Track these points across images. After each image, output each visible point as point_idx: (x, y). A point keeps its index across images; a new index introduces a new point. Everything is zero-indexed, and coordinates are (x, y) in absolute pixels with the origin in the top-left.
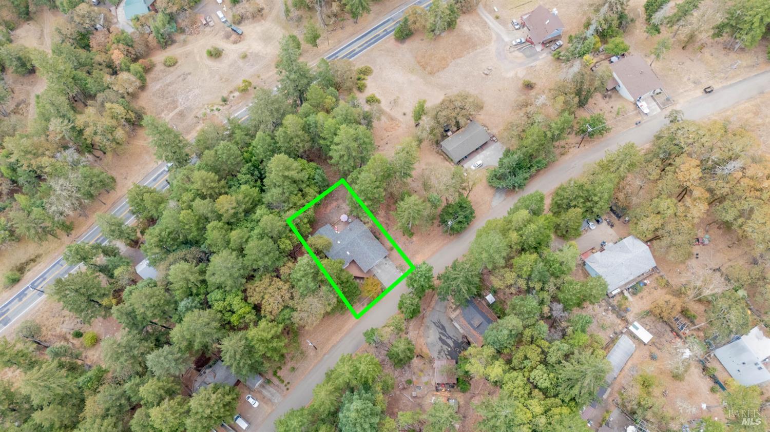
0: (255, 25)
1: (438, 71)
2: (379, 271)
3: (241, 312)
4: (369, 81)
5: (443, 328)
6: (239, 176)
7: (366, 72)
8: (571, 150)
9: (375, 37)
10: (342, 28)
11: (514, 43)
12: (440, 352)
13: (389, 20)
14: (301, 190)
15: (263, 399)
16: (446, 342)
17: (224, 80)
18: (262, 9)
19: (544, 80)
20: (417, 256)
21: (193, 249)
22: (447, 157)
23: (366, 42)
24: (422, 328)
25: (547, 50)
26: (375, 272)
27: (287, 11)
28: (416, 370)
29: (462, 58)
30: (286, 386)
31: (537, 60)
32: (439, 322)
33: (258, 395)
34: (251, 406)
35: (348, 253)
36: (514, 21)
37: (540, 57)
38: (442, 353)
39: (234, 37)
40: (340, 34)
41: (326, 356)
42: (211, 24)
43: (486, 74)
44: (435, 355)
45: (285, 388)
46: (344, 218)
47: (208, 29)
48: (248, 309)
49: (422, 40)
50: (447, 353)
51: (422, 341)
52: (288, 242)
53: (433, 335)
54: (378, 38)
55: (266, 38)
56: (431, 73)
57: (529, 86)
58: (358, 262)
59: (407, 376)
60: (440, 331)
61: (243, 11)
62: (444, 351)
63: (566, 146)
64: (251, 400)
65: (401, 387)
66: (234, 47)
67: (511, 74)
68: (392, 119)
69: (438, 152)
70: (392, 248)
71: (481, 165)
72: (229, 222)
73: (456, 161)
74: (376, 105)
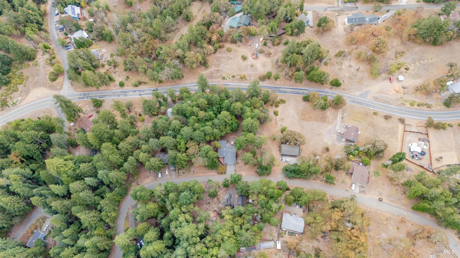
0: (265, 57)
1: (306, 120)
2: (229, 167)
3: (182, 146)
4: (281, 106)
5: (231, 197)
6: (214, 107)
7: (283, 102)
8: (318, 180)
10: (290, 80)
11: (338, 131)
12: (224, 203)
13: (307, 90)
14: (226, 125)
15: (170, 174)
16: (228, 201)
17: (239, 69)
18: (271, 54)
19: (334, 152)
21: (185, 118)
22: (280, 150)
23: (293, 92)
24: (225, 192)
25: (346, 143)
26: (227, 166)
27: (277, 62)
28: (214, 202)
29: (317, 123)
31: (339, 143)
32: (231, 195)
33: (170, 172)
34: (166, 172)
35: (224, 154)
36: (346, 124)
37: (341, 143)
39: (255, 56)
40: (287, 82)
41: (195, 177)
42: (252, 46)
43: (319, 134)
44: (222, 202)
45: (178, 176)
46: (232, 143)
47: (249, 47)
48: (184, 147)
49: (311, 105)
51: (222, 195)
52: (209, 138)
53: (226, 197)
54: (298, 93)
55: (264, 65)
56: (303, 119)
57: (327, 150)
58: (225, 159)
59: (210, 201)
60: (229, 197)
61: (265, 50)
63: (318, 178)
64: (167, 171)
65: (206, 202)
66: (252, 60)
67: (326, 141)
68: (276, 124)
69: (279, 146)
70: (238, 163)
71: (287, 161)
72: (199, 120)
73: (282, 154)
74: (276, 116)
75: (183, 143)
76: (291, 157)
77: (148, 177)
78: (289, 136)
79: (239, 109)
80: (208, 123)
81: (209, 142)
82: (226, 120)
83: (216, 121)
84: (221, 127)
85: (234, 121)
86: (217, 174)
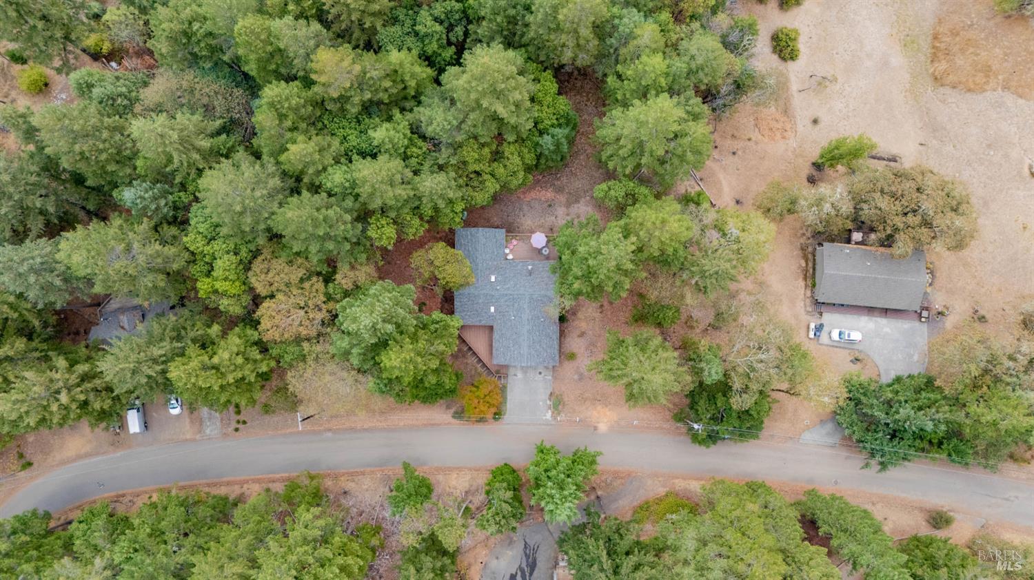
1: (954, 87)
3: (223, 283)
5: (533, 566)
6: (424, 13)
15: (192, 411)
20: (599, 408)
21: (238, 92)
22: (810, 275)
26: (512, 372)
29: (1021, 101)
32: (535, 551)
34: (166, 407)
35: (492, 309)
41: (329, 434)
45: (234, 425)
46: (539, 239)
48: (235, 289)
51: (482, 553)
53: (508, 562)
56: (937, 80)
58: (496, 336)
60: (524, 565)
68: (787, 110)
70: (572, 357)
71: (853, 342)
73: (818, 297)
74: (784, 59)
75: (224, 264)
76: (870, 314)
78: (884, 203)
79: (585, 30)
80: (381, 133)
82: (498, 105)
83: (435, 117)
84: (470, 154)
85: (551, 110)
86: (453, 417)
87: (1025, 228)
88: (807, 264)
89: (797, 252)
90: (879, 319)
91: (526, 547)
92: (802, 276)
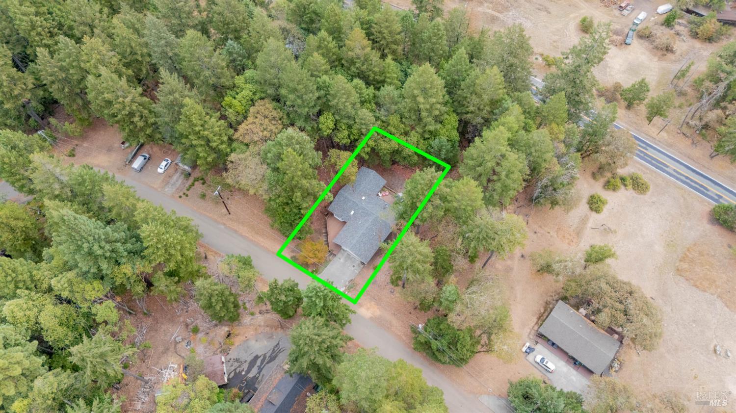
1: (687, 280)
2: (342, 260)
4: (625, 194)
5: (272, 359)
7: (638, 185)
9: (702, 186)
10: (694, 143)
12: (237, 360)
15: (168, 176)
16: (253, 366)
17: (555, 44)
18: (672, 52)
20: (373, 303)
22: (542, 318)
23: (687, 178)
24: (268, 329)
26: (339, 255)
27: (682, 74)
28: (212, 335)
29: (726, 308)
30: (184, 194)
32: (279, 352)
33: (171, 171)
34: (158, 166)
35: (352, 212)
38: (236, 364)
39: (619, 38)
40: (684, 144)
41: (222, 227)
42: (625, 12)
43: (715, 351)
44: (233, 354)
45: (181, 194)
49: (729, 246)
50: (237, 371)
51: (250, 333)
52: (332, 126)
53: (260, 346)
54: (702, 190)
55: (634, 70)
56: (679, 272)
58: (344, 229)
59: (202, 324)
60: (268, 355)
61: (659, 35)
62: (239, 366)
64: (164, 163)
65: (189, 321)
68: (579, 233)
69: (547, 303)
71: (547, 370)
72: (340, 60)
73: (542, 330)
74: (591, 209)
76: (567, 362)
77: (110, 150)
79: (486, 97)
81: (325, 144)
82: (421, 99)
85: (447, 133)
86: (292, 258)
87: (695, 378)
88: (544, 312)
89: (542, 302)
90: (572, 369)
91: (276, 346)
92: (537, 316)
